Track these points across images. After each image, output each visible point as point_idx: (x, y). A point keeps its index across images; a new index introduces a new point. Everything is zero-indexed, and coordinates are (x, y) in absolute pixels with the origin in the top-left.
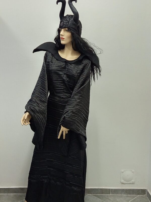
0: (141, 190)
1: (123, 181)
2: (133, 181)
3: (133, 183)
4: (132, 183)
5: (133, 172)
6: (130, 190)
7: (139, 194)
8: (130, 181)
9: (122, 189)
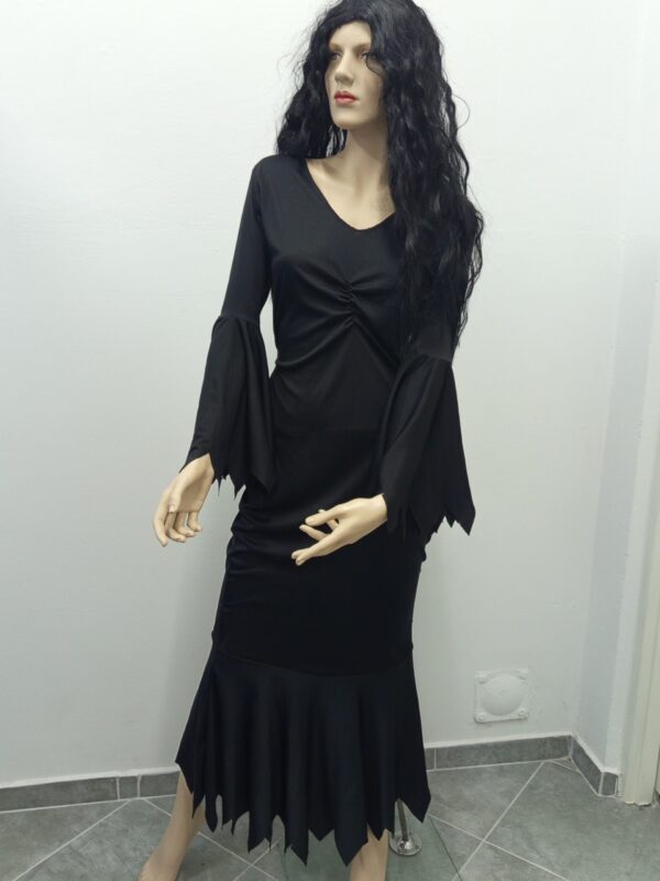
1: (482, 715)
2: (522, 709)
3: (522, 719)
4: (517, 717)
5: (521, 678)
6: (509, 745)
7: (543, 757)
8: (509, 712)
9: (478, 745)
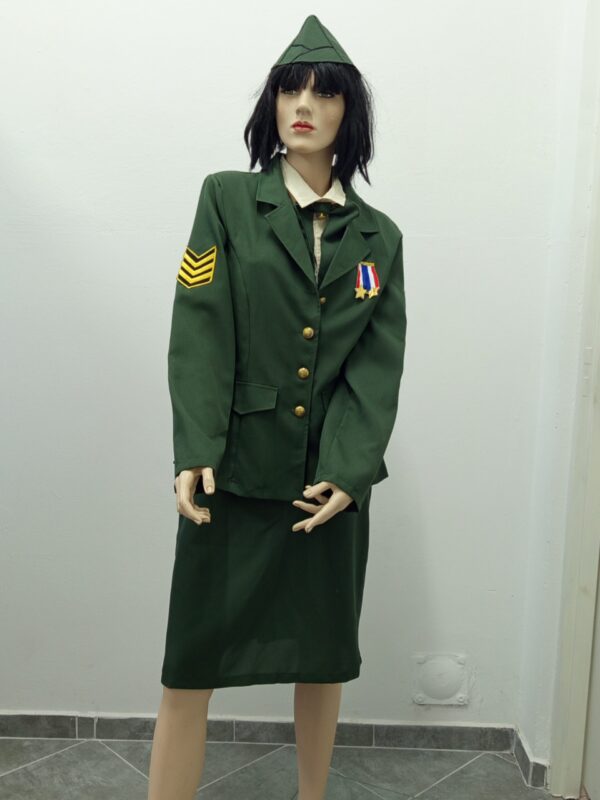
0: (494, 731)
1: (420, 696)
2: (460, 695)
3: (462, 706)
4: (456, 703)
5: (460, 663)
6: (449, 731)
7: (485, 748)
8: (448, 697)
9: (417, 727)
